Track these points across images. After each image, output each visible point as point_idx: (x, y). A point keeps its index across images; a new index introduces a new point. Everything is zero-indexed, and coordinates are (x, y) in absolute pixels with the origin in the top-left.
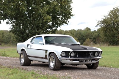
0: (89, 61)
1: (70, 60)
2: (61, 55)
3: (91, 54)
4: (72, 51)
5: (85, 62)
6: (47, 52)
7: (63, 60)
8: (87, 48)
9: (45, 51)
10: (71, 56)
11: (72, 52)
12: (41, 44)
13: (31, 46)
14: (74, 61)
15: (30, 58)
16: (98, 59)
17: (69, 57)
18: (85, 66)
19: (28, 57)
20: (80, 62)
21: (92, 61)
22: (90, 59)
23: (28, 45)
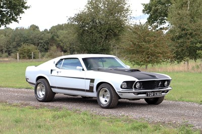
0: (158, 94)
1: (134, 93)
2: (121, 87)
3: (160, 84)
4: (137, 80)
5: (154, 95)
6: (93, 82)
7: (123, 94)
8: (157, 77)
9: (90, 80)
10: (135, 88)
11: (137, 82)
12: (80, 70)
13: (58, 72)
14: (139, 95)
15: (54, 90)
16: (168, 91)
17: (134, 89)
18: (143, 101)
19: (52, 89)
20: (147, 96)
21: (162, 94)
22: (160, 91)
23: (52, 70)
